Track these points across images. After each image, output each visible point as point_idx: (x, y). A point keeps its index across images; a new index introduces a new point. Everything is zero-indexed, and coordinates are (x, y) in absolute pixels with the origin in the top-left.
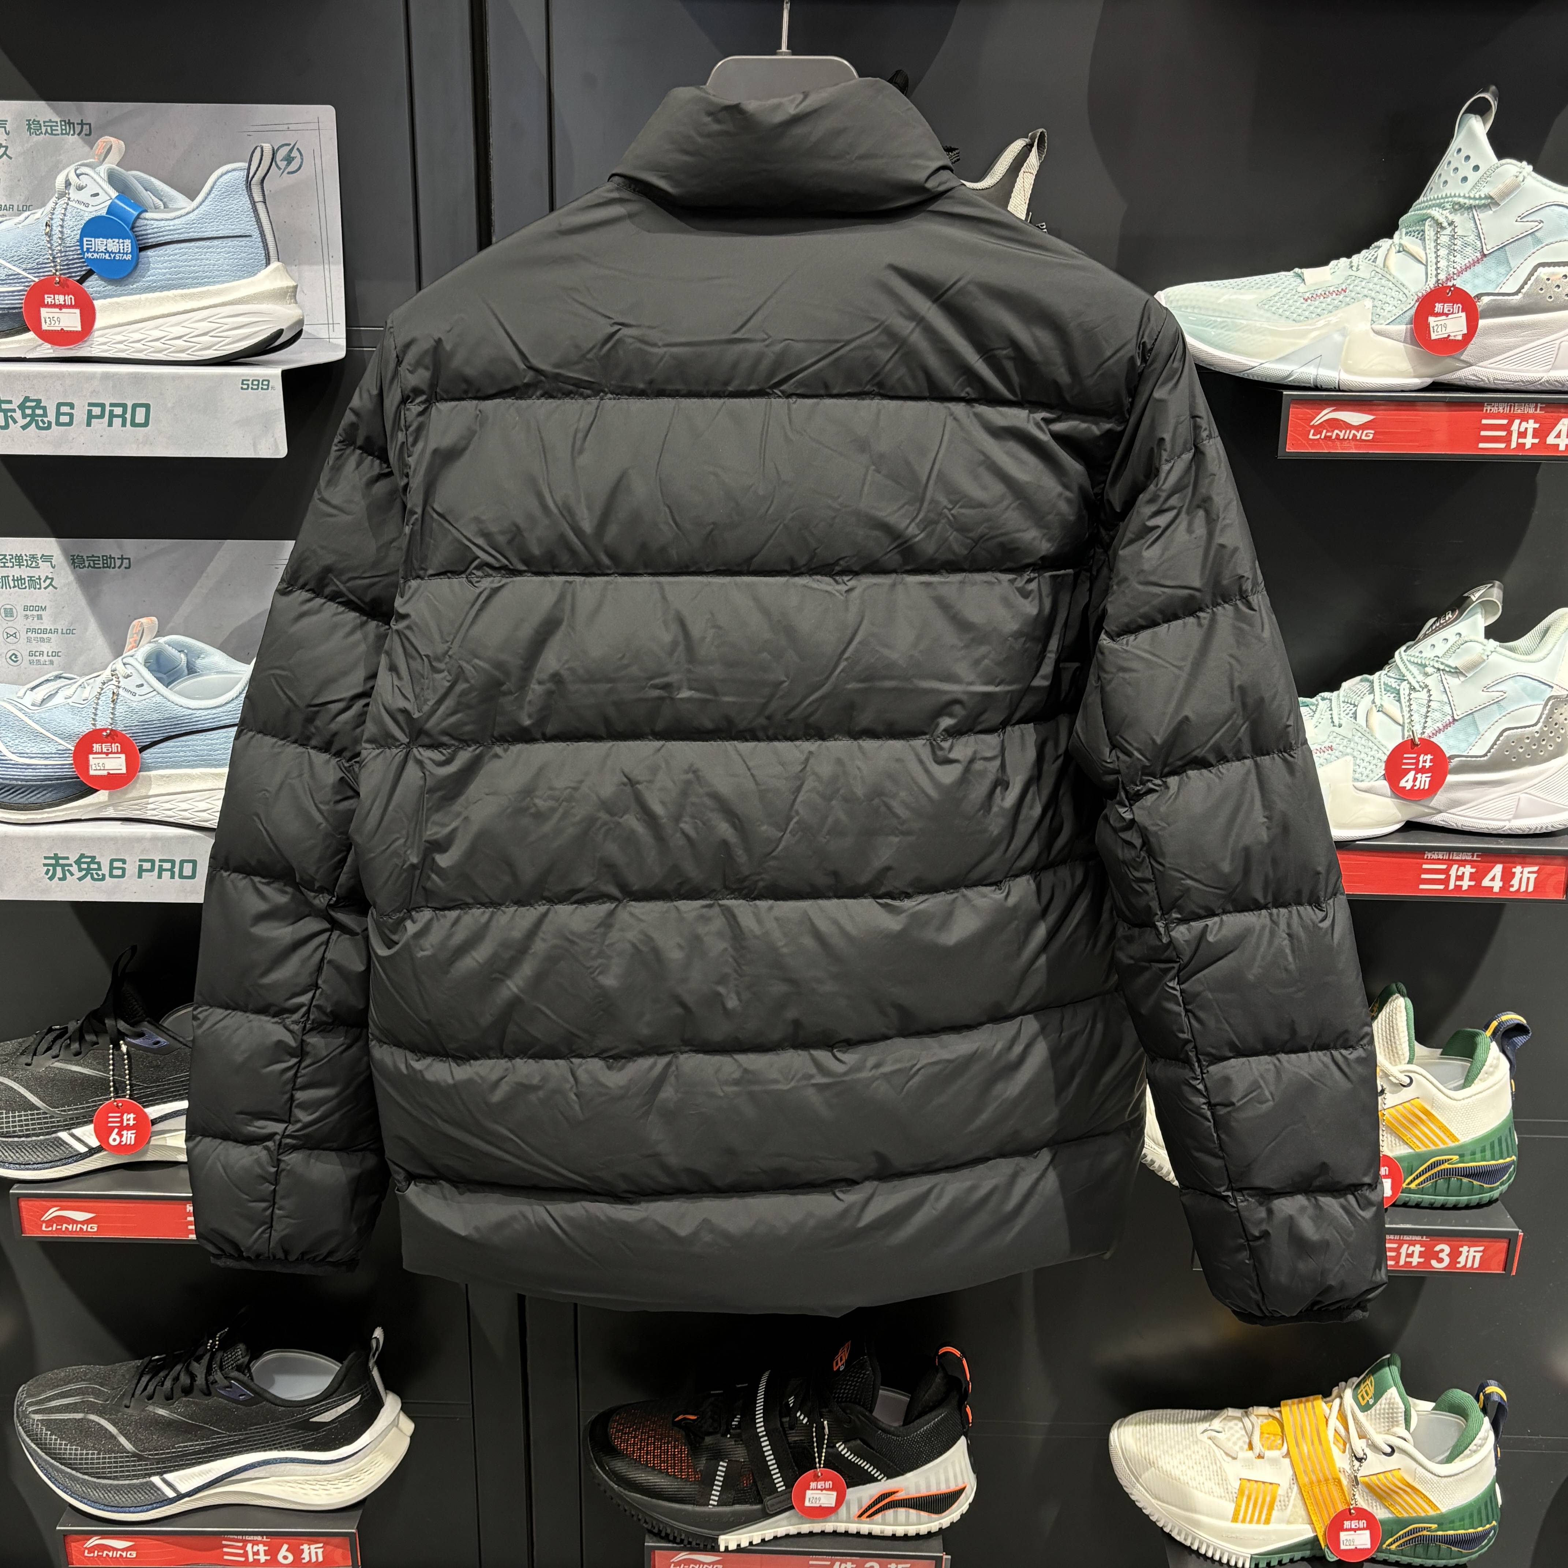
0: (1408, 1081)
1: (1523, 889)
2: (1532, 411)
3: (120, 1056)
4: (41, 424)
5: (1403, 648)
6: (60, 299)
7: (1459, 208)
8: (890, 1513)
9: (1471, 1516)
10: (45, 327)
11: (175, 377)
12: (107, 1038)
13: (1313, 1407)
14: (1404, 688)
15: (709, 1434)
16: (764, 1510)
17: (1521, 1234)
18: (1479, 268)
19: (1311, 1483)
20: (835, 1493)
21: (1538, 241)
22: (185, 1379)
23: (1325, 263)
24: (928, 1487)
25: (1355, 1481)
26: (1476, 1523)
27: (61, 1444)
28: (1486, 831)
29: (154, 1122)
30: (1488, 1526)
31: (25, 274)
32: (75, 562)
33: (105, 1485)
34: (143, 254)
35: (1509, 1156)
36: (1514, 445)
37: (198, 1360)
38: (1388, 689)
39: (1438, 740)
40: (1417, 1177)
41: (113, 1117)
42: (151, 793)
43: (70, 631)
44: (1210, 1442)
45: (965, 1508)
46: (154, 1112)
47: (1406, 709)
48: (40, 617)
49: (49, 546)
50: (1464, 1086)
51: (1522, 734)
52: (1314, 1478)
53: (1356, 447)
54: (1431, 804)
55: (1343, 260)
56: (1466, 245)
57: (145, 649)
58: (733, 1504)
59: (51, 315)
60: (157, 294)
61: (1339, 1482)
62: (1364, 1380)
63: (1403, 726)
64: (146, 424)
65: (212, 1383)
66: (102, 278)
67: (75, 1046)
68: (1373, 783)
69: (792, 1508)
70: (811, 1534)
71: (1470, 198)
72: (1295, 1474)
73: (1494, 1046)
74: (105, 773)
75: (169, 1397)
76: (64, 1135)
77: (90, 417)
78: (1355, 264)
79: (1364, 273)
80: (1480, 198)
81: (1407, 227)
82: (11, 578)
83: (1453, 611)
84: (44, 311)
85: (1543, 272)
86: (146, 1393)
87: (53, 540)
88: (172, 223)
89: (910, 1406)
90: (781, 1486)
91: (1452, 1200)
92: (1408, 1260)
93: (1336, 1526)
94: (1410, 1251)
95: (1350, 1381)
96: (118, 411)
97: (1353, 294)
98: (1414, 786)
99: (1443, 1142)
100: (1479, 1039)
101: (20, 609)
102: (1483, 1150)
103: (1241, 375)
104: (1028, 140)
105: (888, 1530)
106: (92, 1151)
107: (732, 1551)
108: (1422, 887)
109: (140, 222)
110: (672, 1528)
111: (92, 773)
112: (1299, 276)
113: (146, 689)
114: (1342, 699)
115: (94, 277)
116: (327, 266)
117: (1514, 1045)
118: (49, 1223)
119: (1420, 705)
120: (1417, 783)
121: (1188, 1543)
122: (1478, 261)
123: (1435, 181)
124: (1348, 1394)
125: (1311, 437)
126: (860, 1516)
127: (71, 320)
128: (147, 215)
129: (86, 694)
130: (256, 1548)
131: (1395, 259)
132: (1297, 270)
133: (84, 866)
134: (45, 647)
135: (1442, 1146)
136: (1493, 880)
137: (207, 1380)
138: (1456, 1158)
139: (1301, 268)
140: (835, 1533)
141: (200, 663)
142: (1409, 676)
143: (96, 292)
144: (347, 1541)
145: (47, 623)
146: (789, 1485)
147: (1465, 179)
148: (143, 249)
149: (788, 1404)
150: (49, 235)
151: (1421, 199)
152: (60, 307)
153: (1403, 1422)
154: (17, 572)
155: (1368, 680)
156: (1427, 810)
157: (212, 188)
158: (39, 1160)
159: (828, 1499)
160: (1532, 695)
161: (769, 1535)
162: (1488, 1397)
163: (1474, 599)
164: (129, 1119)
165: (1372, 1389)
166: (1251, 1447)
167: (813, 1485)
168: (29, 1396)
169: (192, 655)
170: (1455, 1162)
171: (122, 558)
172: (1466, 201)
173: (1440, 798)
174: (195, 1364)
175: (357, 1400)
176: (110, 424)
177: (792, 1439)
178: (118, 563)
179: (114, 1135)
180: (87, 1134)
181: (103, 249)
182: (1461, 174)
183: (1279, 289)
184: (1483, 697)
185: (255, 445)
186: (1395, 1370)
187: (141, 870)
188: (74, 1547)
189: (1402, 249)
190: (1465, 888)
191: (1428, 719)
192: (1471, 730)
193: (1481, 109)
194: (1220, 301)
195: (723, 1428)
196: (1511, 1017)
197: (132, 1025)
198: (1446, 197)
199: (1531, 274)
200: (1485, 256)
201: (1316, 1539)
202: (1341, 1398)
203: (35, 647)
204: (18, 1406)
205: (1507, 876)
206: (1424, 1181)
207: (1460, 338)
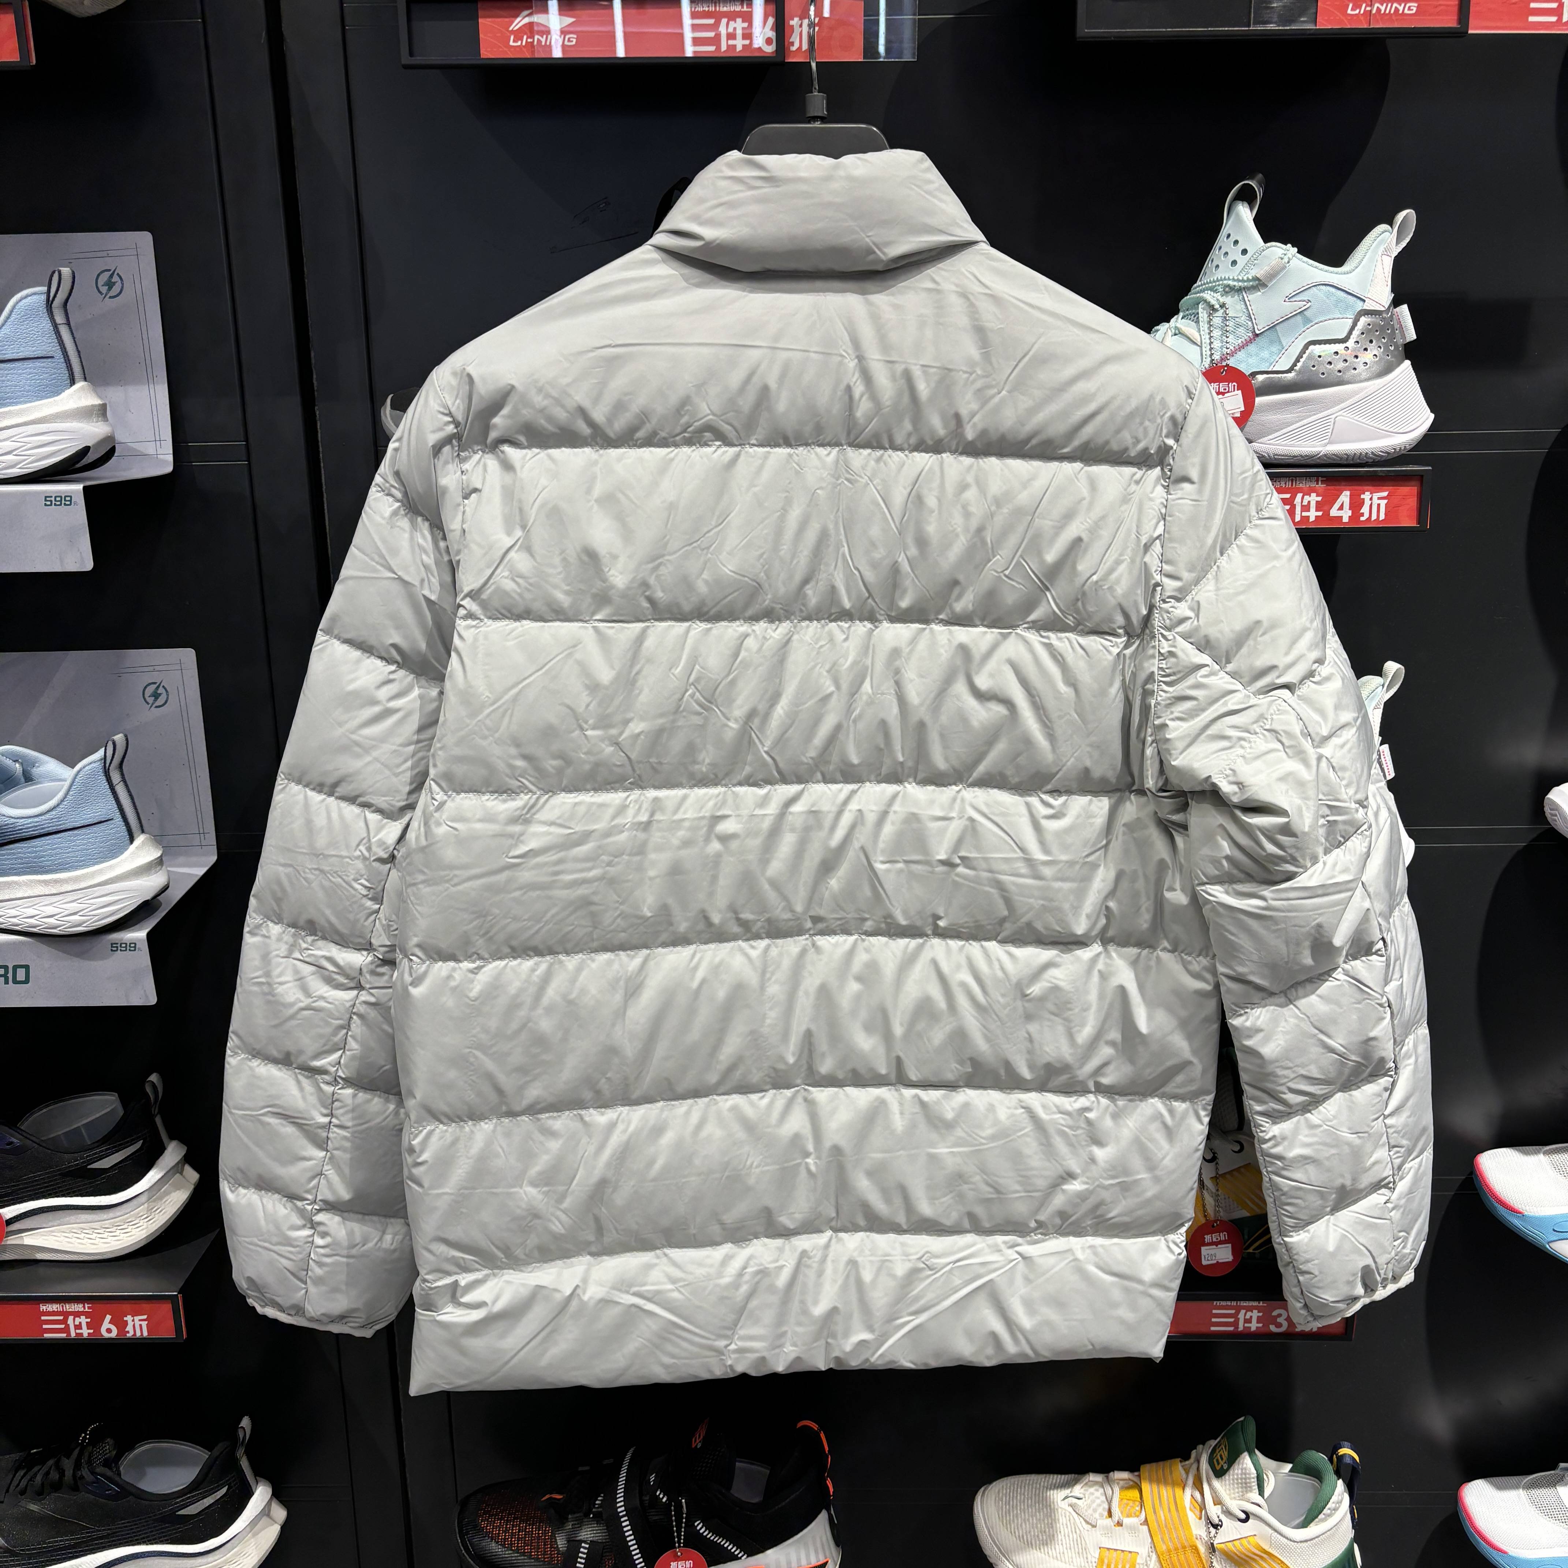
2: (1313, 485)
7: (1230, 290)
13: (1171, 1471)
15: (572, 1513)
18: (1252, 348)
19: (1169, 1551)
21: (1307, 320)
22: (54, 1476)
24: (789, 1563)
25: (1212, 1548)
29: (10, 1222)
36: (1297, 518)
37: (69, 1454)
40: (1254, 1241)
44: (1070, 1509)
46: (7, 1212)
52: (1171, 1545)
56: (1239, 325)
61: (1196, 1549)
62: (1220, 1443)
65: (80, 1479)
71: (1238, 280)
72: (1153, 1542)
75: (40, 1493)
80: (1248, 280)
81: (1183, 310)
85: (1316, 349)
86: (19, 1487)
89: (771, 1478)
90: (641, 1567)
92: (1247, 1325)
94: (1248, 1317)
95: (1208, 1444)
116: (151, 386)
122: (1249, 342)
123: (1209, 266)
124: (1205, 1457)
131: (1170, 341)
137: (74, 1475)
141: (36, 771)
149: (648, 1482)
151: (1199, 283)
153: (1256, 1487)
157: (11, 312)
162: (1340, 1458)
165: (1226, 1453)
166: (1110, 1514)
169: (27, 764)
172: (1236, 283)
174: (66, 1459)
175: (224, 1491)
177: (652, 1518)
182: (1231, 258)
185: (61, 560)
186: (1248, 1432)
189: (1178, 333)
193: (1246, 196)
195: (587, 1507)
198: (1219, 280)
199: (1303, 352)
200: (1257, 335)
202: (1198, 1462)
206: (1260, 1246)
207: (1237, 416)
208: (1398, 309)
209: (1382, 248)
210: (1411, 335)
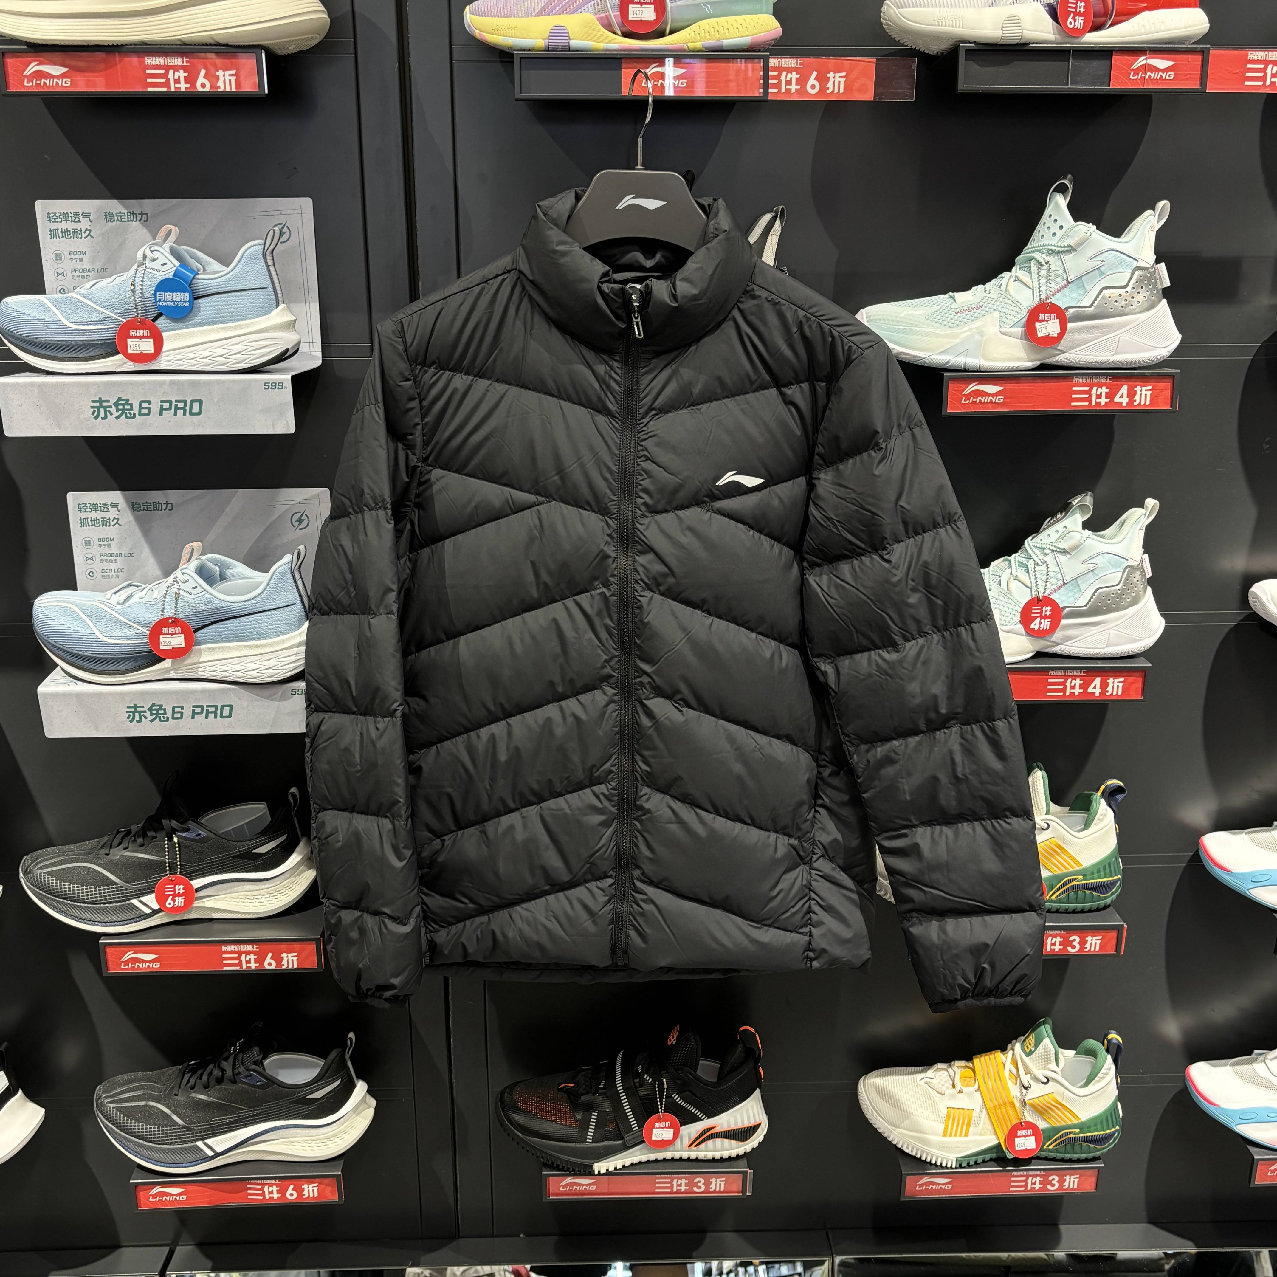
0: (1046, 826)
1: (1115, 693)
2: (1104, 381)
3: (172, 846)
4: (129, 415)
5: (1030, 538)
6: (140, 332)
7: (1052, 252)
8: (710, 1143)
9: (1102, 1123)
10: (130, 351)
11: (219, 382)
12: (164, 833)
13: (995, 1058)
14: (1031, 564)
15: (583, 1094)
16: (624, 1144)
17: (1125, 926)
18: (1066, 291)
19: (995, 1107)
20: (672, 1130)
21: (1102, 273)
22: (217, 1073)
23: (969, 289)
24: (736, 1123)
25: (1024, 1103)
26: (1105, 1127)
27: (131, 1123)
28: (1089, 656)
29: (197, 890)
30: (1113, 1130)
31: (116, 317)
32: (134, 507)
33: (164, 1149)
34: (196, 301)
35: (1116, 875)
36: (1094, 403)
37: (226, 1059)
38: (1021, 565)
39: (1054, 597)
40: (1056, 891)
41: (169, 888)
42: (201, 660)
43: (130, 555)
44: (926, 1085)
45: (761, 1138)
46: (197, 883)
47: (1033, 578)
48: (109, 546)
49: (116, 496)
50: (1084, 829)
51: (1110, 591)
52: (996, 1103)
53: (993, 407)
54: (1053, 639)
55: (981, 287)
56: (1057, 276)
57: (194, 564)
58: (603, 1141)
59: (134, 343)
60: (205, 328)
61: (1013, 1104)
62: (1028, 1036)
63: (1031, 588)
64: (199, 413)
65: (237, 1075)
66: (168, 318)
67: (140, 840)
68: (1013, 627)
69: (643, 1142)
70: (656, 1161)
71: (1058, 246)
72: (984, 1102)
73: (1103, 802)
74: (170, 647)
75: (206, 1087)
76: (135, 902)
77: (162, 409)
78: (988, 289)
79: (994, 295)
80: (1064, 247)
81: (1019, 264)
82: (89, 520)
83: (1061, 512)
84: (130, 341)
85: (1106, 293)
86: (189, 1085)
87: (118, 493)
88: (216, 281)
89: (721, 1069)
90: (635, 1127)
91: (1080, 906)
92: (1053, 947)
93: (1012, 1135)
94: (1053, 942)
95: (1019, 1039)
96: (181, 405)
97: (987, 309)
98: (1040, 627)
99: (1073, 867)
100: (1093, 797)
101: (96, 541)
102: (1099, 872)
103: (917, 363)
104: (773, 214)
105: (710, 1155)
106: (154, 912)
107: (604, 1174)
108: (1048, 694)
109: (195, 281)
110: (561, 1160)
111: (162, 647)
112: (952, 297)
113: (199, 589)
114: (991, 573)
115: (163, 317)
116: (308, 304)
117: (1116, 800)
118: (126, 963)
119: (1042, 574)
120: (1042, 626)
121: (914, 1154)
122: (1065, 286)
123: (1036, 235)
124: (1018, 1046)
125: (963, 402)
126: (690, 1146)
127: (147, 346)
128: (199, 276)
129: (156, 594)
130: (271, 1189)
131: (1013, 285)
132: (951, 293)
133: (154, 712)
134: (113, 566)
135: (1071, 870)
136: (1095, 688)
137: (233, 1073)
138: (1081, 877)
139: (953, 292)
140: (673, 1159)
141: (228, 572)
142: (1034, 556)
143: (164, 327)
144: (334, 1180)
145: (114, 550)
146: (641, 1125)
147: (1054, 234)
148: (196, 298)
149: (637, 1070)
150: (133, 291)
151: (1029, 246)
152: (140, 338)
153: (1054, 1060)
154: (93, 515)
155: (1007, 560)
156: (1049, 643)
157: (242, 257)
158: (119, 919)
159: (668, 1134)
160: (1116, 566)
161: (628, 1162)
162: (1109, 1041)
163: (1074, 503)
164: (180, 888)
165: (1033, 1041)
166: (954, 1086)
167: (657, 1124)
168: (105, 1092)
169: (223, 567)
170: (1080, 880)
171: (167, 504)
172: (1056, 248)
173: (1058, 635)
174: (225, 1063)
175: (337, 1083)
176: (175, 414)
177: (641, 1094)
178: (164, 507)
179: (169, 901)
180: (151, 900)
181: (170, 299)
182: (1052, 231)
183: (939, 307)
184: (1083, 568)
185: (273, 426)
186: (1048, 1026)
187: (194, 713)
188: (142, 1195)
189: (1017, 279)
190: (1077, 694)
191: (1048, 584)
192: (1075, 589)
193: (1062, 189)
194: (902, 315)
195: (593, 1090)
196: (1114, 782)
197: (182, 823)
198: (1044, 245)
199: (1099, 294)
200: (1069, 283)
201: (999, 1145)
202: (1013, 1050)
203: (106, 566)
204: (97, 1100)
205: (1104, 685)
206: (1061, 894)
207: (1056, 335)
208: (1158, 266)
209: (1148, 227)
210: (1167, 283)
